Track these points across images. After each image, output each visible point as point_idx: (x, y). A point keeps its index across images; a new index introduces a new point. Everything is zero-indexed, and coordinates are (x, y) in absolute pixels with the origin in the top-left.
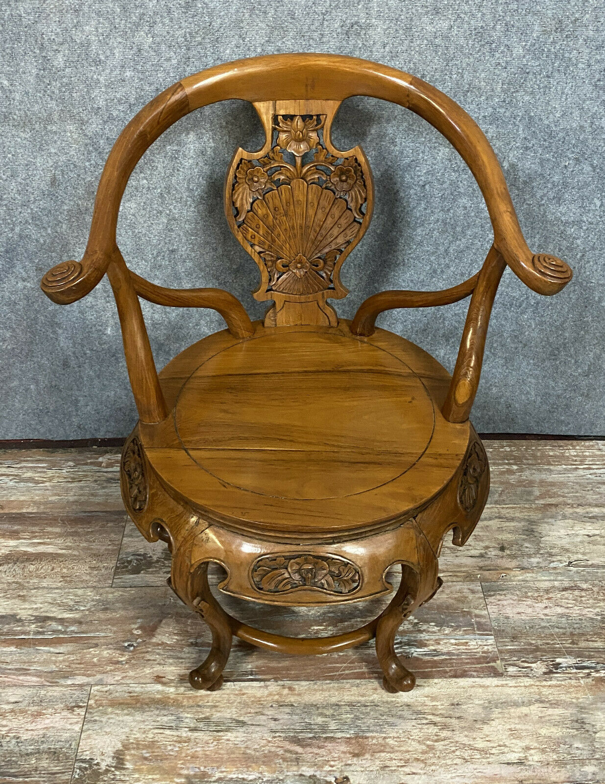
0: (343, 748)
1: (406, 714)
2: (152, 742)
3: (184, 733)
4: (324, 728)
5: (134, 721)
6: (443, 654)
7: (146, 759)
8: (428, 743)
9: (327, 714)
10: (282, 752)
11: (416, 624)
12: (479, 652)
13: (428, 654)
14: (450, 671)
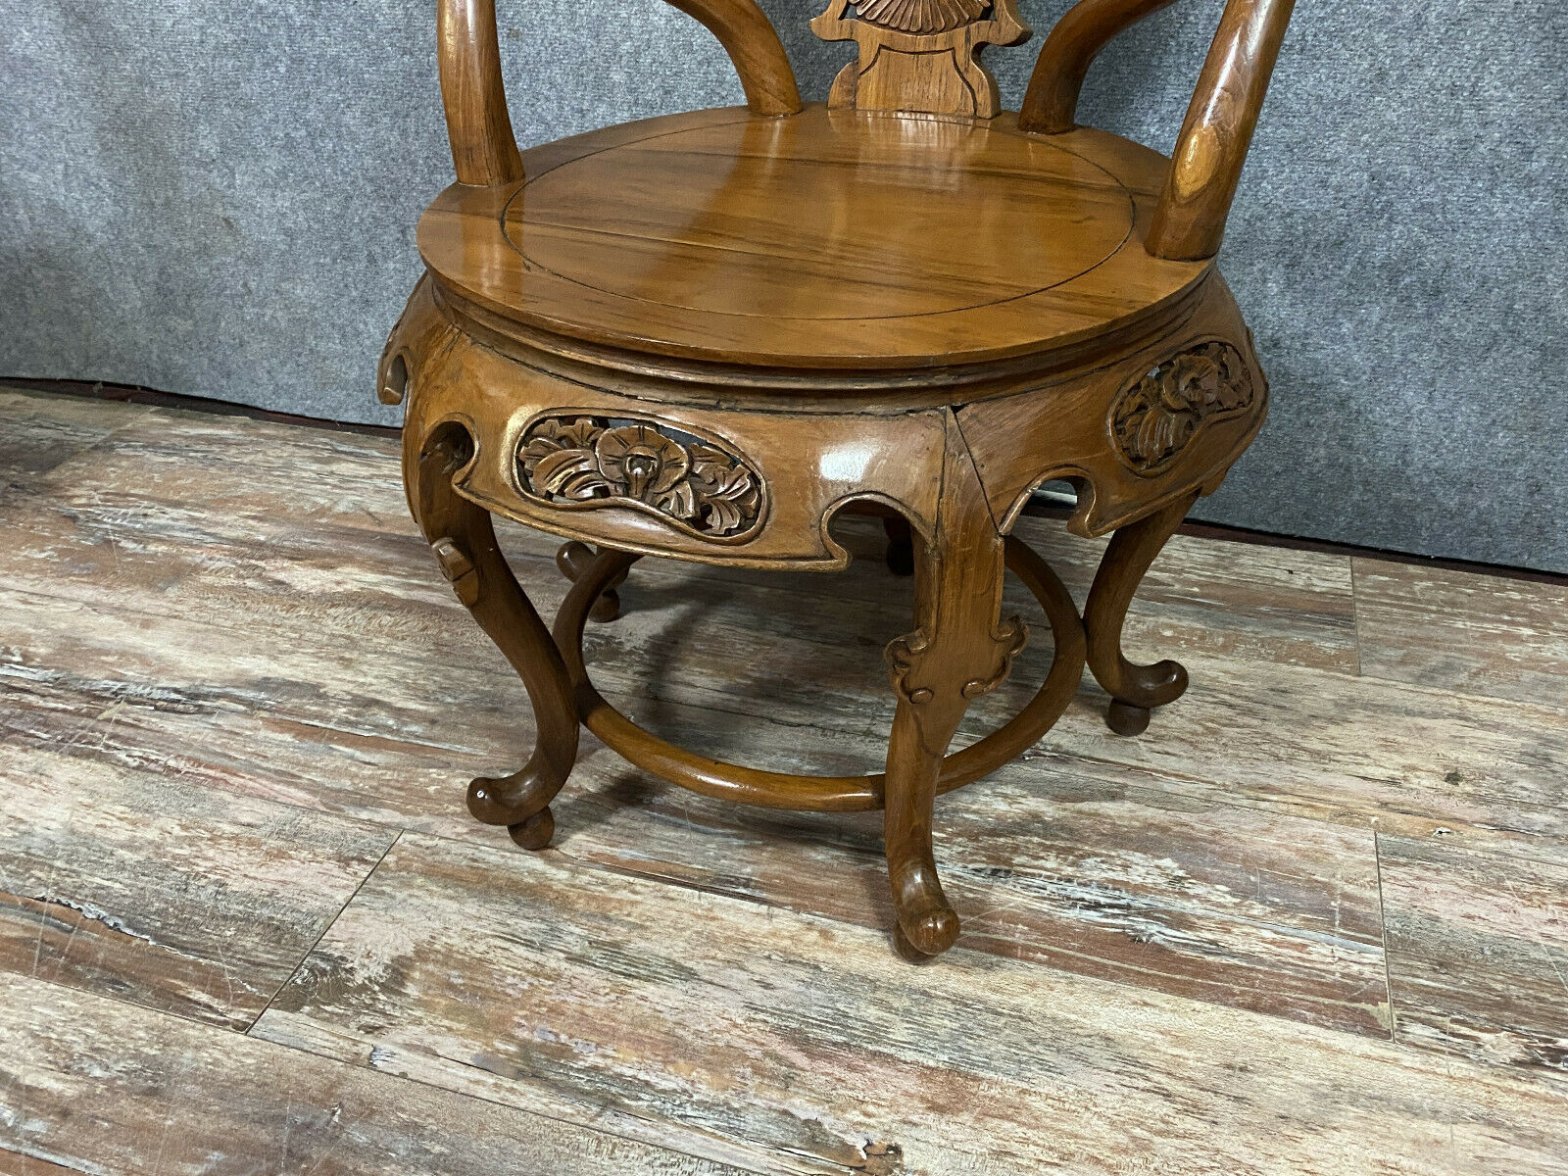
0: (911, 1084)
1: (1097, 1055)
2: (480, 960)
3: (553, 961)
4: (876, 1032)
5: (460, 912)
6: (1232, 955)
7: (452, 987)
8: (1137, 1131)
9: (895, 1005)
10: (758, 1053)
11: (1179, 879)
12: (1333, 974)
13: (1195, 948)
14: (1243, 993)
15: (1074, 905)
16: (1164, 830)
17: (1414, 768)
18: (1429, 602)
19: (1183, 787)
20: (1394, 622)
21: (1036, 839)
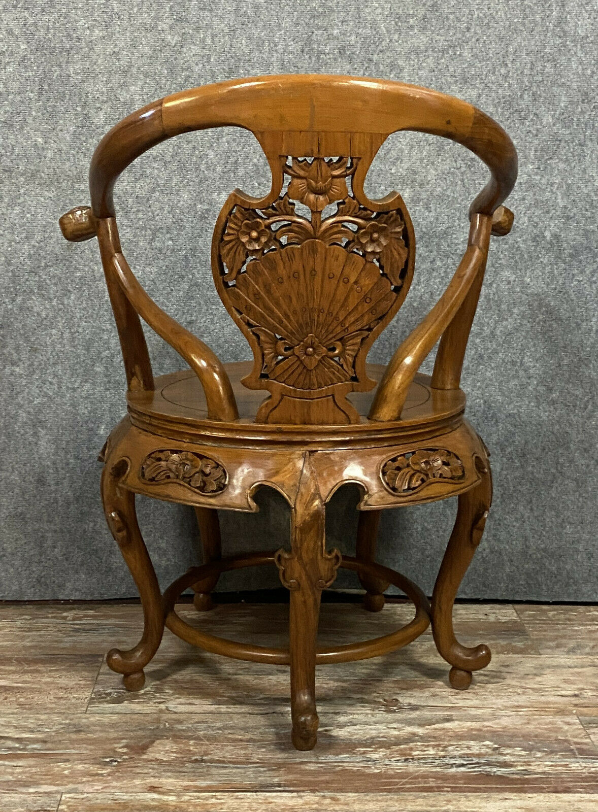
6: (536, 774)
11: (497, 749)
12: (584, 773)
13: (517, 774)
14: (548, 787)
15: (452, 767)
16: (480, 730)
17: (583, 689)
18: (559, 620)
19: (480, 712)
20: (546, 631)
21: (419, 744)
